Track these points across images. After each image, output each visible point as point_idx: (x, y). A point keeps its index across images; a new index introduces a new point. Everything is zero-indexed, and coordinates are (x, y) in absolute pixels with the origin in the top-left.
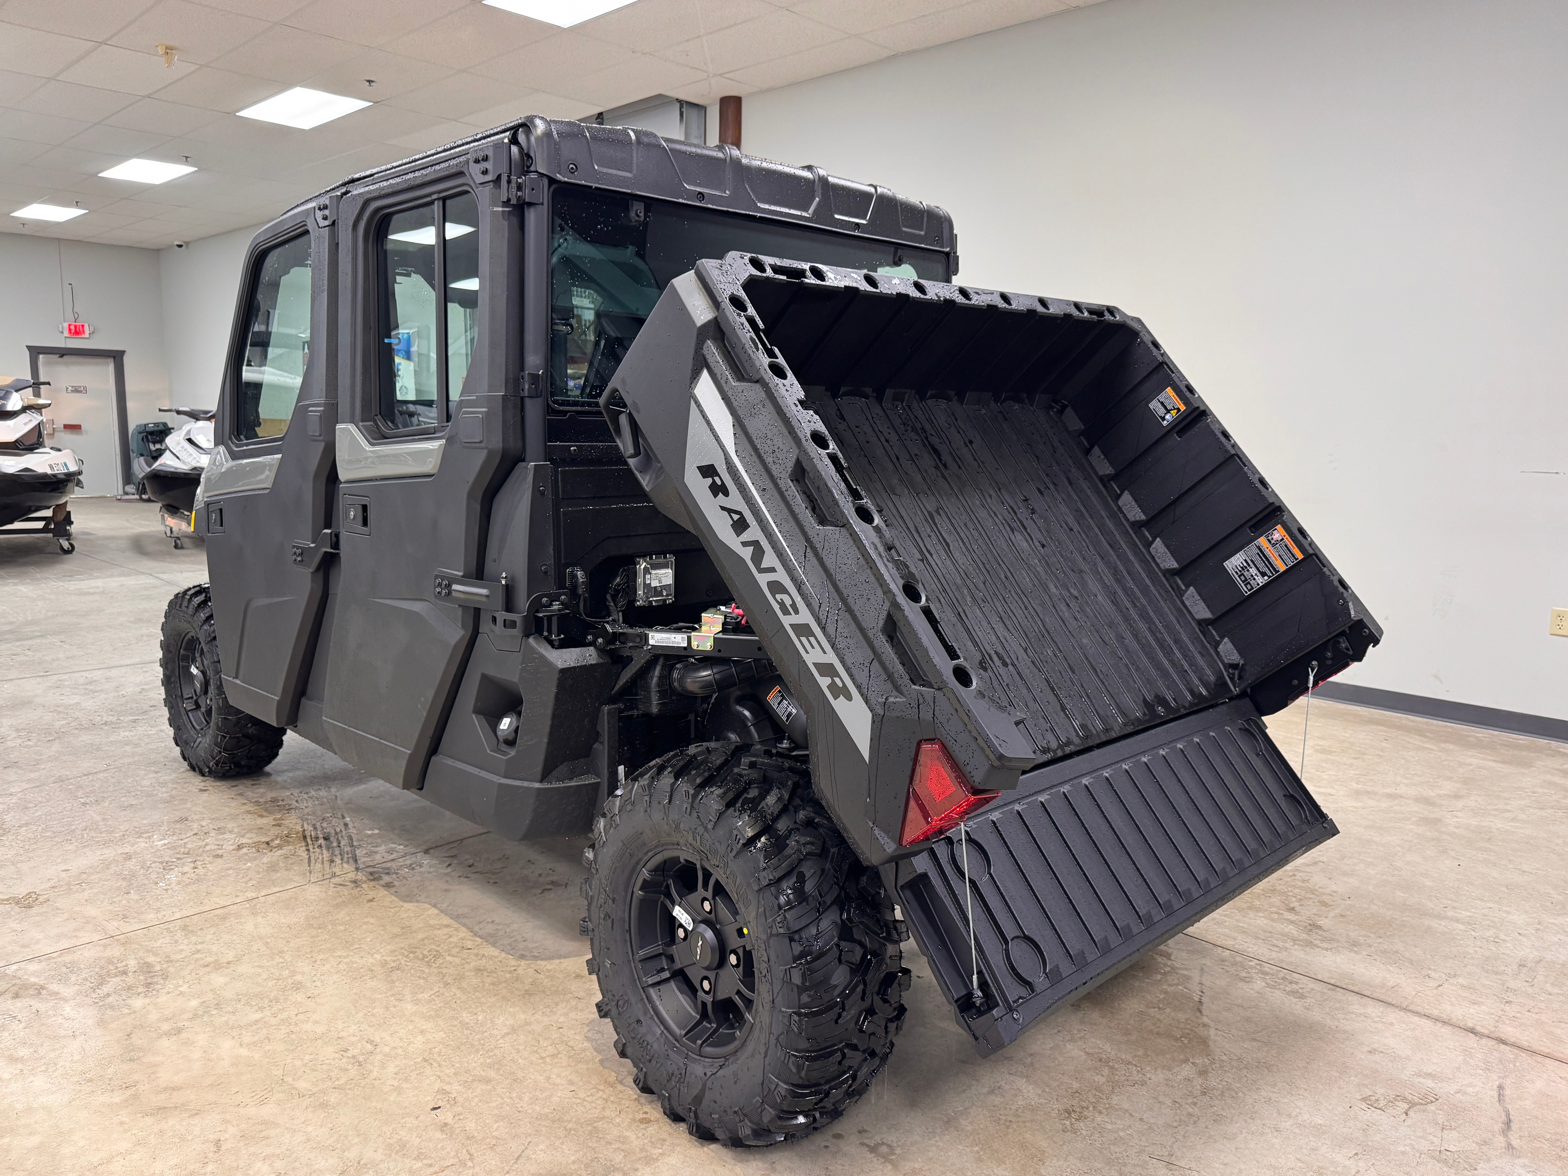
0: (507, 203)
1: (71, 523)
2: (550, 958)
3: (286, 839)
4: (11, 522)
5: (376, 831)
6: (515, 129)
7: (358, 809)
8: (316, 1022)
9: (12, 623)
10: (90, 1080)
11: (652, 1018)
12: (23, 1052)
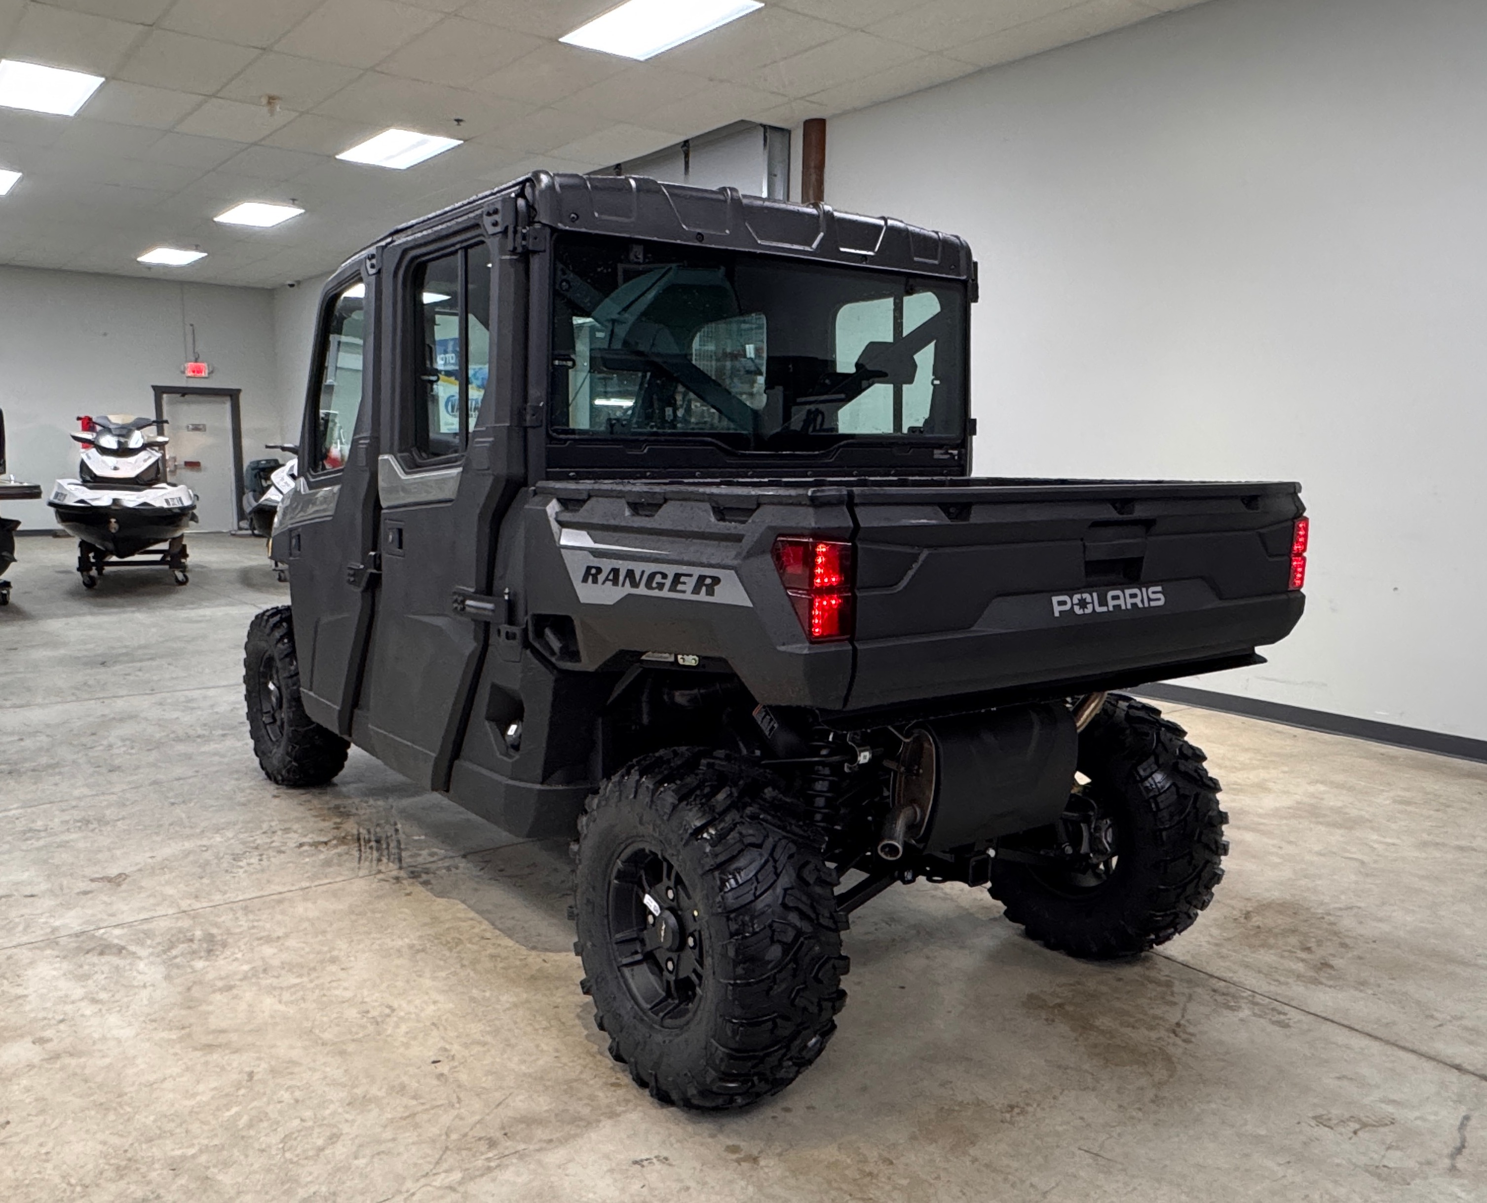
0: (514, 251)
1: (186, 556)
2: (560, 951)
3: (343, 841)
4: (132, 554)
5: (423, 837)
6: (523, 183)
7: (408, 816)
8: (346, 989)
9: (126, 647)
10: (154, 1021)
11: (624, 994)
12: (103, 996)
